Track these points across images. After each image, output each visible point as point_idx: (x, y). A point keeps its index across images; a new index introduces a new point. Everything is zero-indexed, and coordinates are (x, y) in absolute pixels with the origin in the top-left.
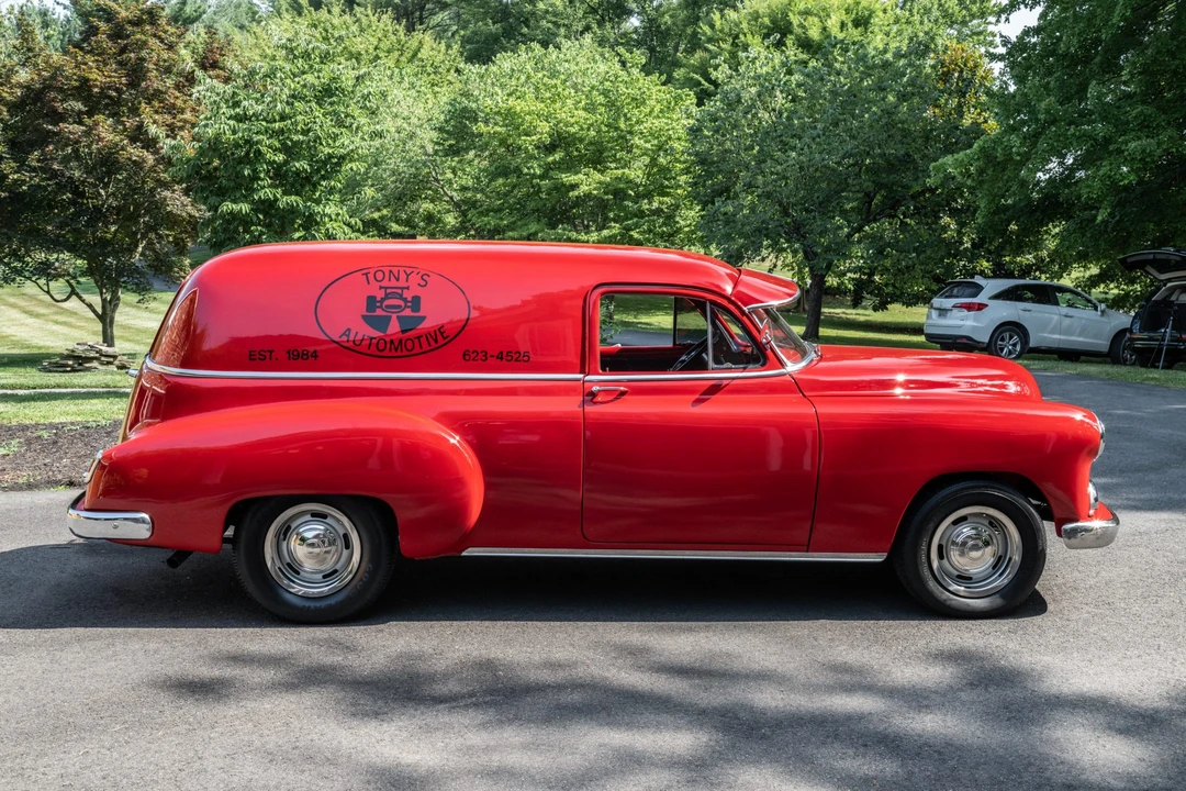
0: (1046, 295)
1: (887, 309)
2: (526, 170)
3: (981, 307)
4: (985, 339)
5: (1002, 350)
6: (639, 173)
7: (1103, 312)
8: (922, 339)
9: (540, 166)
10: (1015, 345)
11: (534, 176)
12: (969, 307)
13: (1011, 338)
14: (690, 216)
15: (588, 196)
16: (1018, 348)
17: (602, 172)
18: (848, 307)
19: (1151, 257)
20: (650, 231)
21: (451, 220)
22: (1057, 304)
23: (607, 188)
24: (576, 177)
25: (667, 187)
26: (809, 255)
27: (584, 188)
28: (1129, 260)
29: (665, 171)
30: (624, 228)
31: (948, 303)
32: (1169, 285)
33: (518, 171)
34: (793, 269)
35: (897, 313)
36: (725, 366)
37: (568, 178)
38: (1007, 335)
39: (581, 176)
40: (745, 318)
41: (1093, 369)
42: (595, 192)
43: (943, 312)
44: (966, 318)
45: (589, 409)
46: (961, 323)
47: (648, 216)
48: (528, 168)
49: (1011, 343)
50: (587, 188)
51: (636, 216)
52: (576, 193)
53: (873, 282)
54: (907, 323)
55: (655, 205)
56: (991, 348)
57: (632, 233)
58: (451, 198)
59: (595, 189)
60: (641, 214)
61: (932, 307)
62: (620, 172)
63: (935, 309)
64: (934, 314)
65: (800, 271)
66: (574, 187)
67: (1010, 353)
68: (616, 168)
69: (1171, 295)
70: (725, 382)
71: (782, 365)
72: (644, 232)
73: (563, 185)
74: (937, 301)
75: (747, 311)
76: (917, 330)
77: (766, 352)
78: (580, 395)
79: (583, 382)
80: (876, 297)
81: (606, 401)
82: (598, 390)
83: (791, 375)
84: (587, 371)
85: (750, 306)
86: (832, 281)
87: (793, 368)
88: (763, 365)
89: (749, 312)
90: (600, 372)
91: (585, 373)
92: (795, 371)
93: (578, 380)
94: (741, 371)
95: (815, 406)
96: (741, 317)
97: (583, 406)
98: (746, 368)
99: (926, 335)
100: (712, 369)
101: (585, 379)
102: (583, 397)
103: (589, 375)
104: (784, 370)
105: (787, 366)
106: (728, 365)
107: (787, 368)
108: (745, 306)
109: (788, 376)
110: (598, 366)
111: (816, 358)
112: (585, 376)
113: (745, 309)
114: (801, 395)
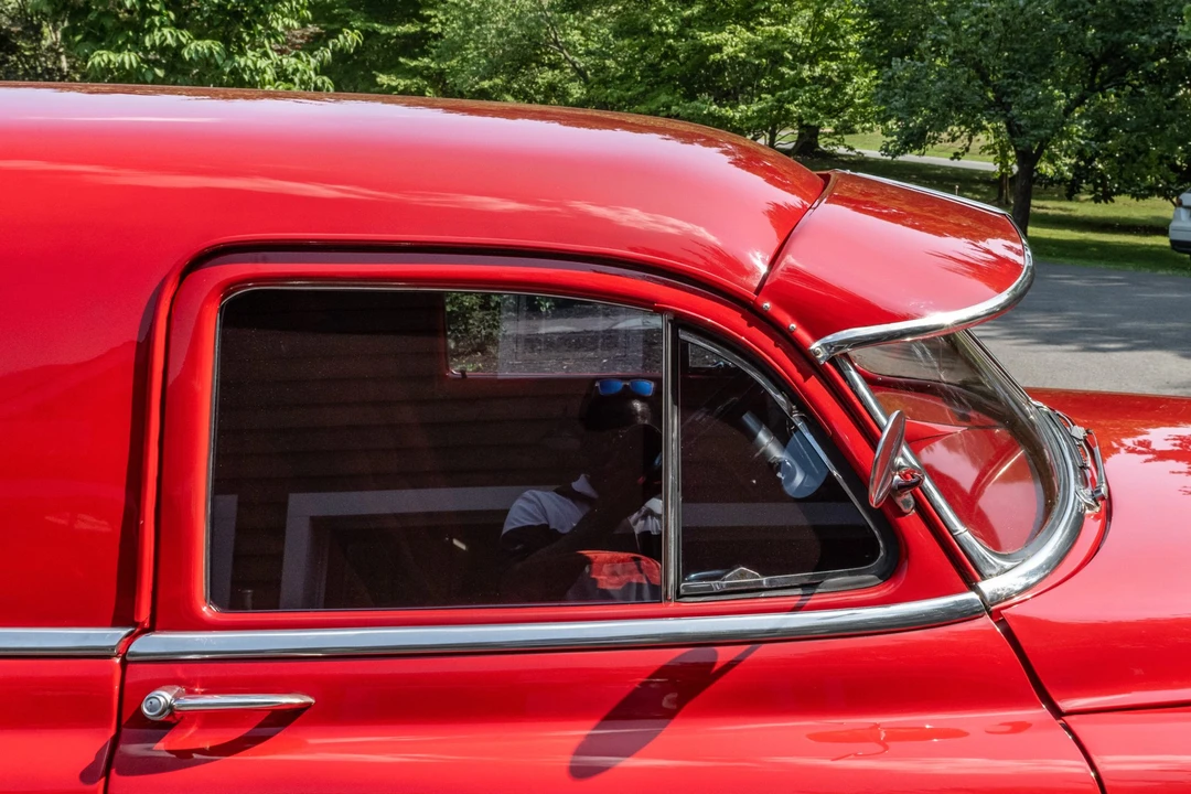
1: (1113, 201)
2: (656, 28)
6: (799, 30)
8: (1163, 241)
9: (673, 22)
11: (668, 35)
14: (862, 84)
15: (734, 58)
17: (751, 30)
18: (1060, 199)
20: (812, 104)
21: (576, 91)
23: (757, 49)
24: (719, 37)
25: (834, 49)
26: (1014, 130)
27: (728, 50)
29: (832, 28)
30: (778, 101)
33: (646, 30)
34: (995, 152)
35: (1124, 207)
36: (731, 578)
37: (707, 37)
39: (725, 35)
40: (813, 385)
42: (743, 55)
45: (133, 783)
47: (809, 84)
48: (660, 25)
50: (731, 50)
51: (794, 85)
52: (718, 56)
53: (1094, 169)
54: (1134, 220)
55: (818, 71)
57: (787, 106)
58: (574, 64)
59: (742, 51)
60: (801, 83)
61: (1179, 204)
62: (773, 29)
63: (1187, 206)
64: (1183, 212)
65: (1004, 156)
66: (718, 48)
68: (768, 25)
70: (725, 654)
71: (965, 574)
72: (803, 103)
73: (703, 46)
75: (822, 356)
76: (1159, 228)
77: (901, 520)
78: (105, 724)
79: (124, 663)
80: (1096, 185)
81: (201, 751)
82: (171, 707)
83: (995, 615)
84: (144, 615)
85: (830, 338)
86: (1046, 168)
87: (1005, 580)
88: (887, 575)
89: (832, 360)
90: (208, 611)
91: (135, 625)
92: (1019, 593)
93: (102, 655)
94: (794, 602)
95: (1097, 760)
96: (799, 377)
97: (107, 774)
98: (815, 586)
99: (1172, 242)
100: (679, 595)
101: (134, 648)
102: (112, 732)
103: (152, 629)
104: (972, 595)
105: (983, 578)
106: (743, 575)
107: (984, 585)
108: (816, 337)
109: (985, 622)
110: (198, 590)
111: (1090, 507)
112: (131, 637)
113: (815, 346)
114: (1041, 712)
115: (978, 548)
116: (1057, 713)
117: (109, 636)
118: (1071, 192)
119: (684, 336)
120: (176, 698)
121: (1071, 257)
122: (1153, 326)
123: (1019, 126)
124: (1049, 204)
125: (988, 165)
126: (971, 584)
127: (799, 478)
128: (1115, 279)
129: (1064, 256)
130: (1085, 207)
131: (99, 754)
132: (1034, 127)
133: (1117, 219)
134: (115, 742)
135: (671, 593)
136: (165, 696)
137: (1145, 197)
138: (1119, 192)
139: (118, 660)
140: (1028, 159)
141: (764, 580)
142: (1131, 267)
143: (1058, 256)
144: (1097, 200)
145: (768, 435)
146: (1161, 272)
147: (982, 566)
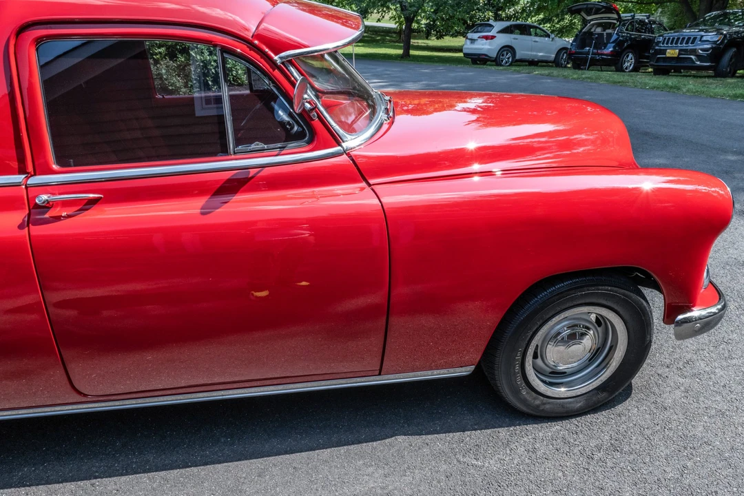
0: (524, 30)
1: (443, 39)
3: (493, 37)
4: (494, 55)
5: (502, 61)
7: (553, 39)
8: (461, 55)
10: (508, 58)
12: (487, 38)
13: (507, 54)
16: (510, 60)
18: (423, 39)
19: (585, 6)
22: (530, 35)
26: (403, 8)
28: (573, 9)
31: (475, 36)
32: (592, 23)
34: (396, 19)
35: (448, 41)
36: (253, 146)
38: (505, 53)
40: (277, 73)
41: (546, 71)
43: (473, 41)
44: (485, 44)
45: (37, 230)
46: (483, 47)
49: (507, 57)
53: (436, 25)
54: (452, 46)
56: (496, 61)
61: (467, 38)
63: (470, 39)
64: (468, 42)
65: (400, 20)
67: (506, 63)
69: (591, 28)
71: (337, 141)
74: (470, 35)
75: (279, 62)
76: (459, 50)
77: (312, 122)
78: (23, 208)
79: (26, 188)
80: (437, 32)
81: (63, 217)
82: (47, 200)
83: (348, 155)
84: (30, 169)
85: (283, 54)
86: (415, 26)
87: (352, 142)
88: (309, 142)
89: (283, 63)
90: (55, 167)
91: (28, 173)
92: (358, 146)
93: (18, 185)
94: (276, 153)
95: (382, 200)
96: (271, 70)
97: (28, 226)
98: (284, 147)
99: (464, 54)
100: (235, 153)
101: (28, 182)
102: (27, 212)
103: (35, 175)
104: (339, 148)
105: (344, 142)
106: (258, 145)
107: (343, 144)
108: (276, 54)
109: (345, 156)
110: (50, 160)
111: (386, 120)
112: (27, 178)
113: (276, 58)
114: (363, 184)
115: (341, 131)
116: (369, 185)
117: (19, 178)
118: (428, 35)
119: (225, 55)
120: (49, 197)
121: (426, 62)
122: (453, 85)
123: (405, 6)
124: (420, 41)
125: (392, 25)
126: (339, 144)
127: (296, 128)
128: (441, 68)
129: (424, 61)
130: (433, 42)
131: (23, 220)
132: (411, 7)
133: (445, 46)
134: (29, 215)
135: (232, 152)
136: (45, 197)
137: (456, 36)
138: (446, 35)
139: (24, 187)
140: (409, 20)
141: (266, 146)
142: (448, 65)
143: (421, 61)
144: (437, 38)
145: (283, 112)
146: (459, 66)
147: (343, 138)
